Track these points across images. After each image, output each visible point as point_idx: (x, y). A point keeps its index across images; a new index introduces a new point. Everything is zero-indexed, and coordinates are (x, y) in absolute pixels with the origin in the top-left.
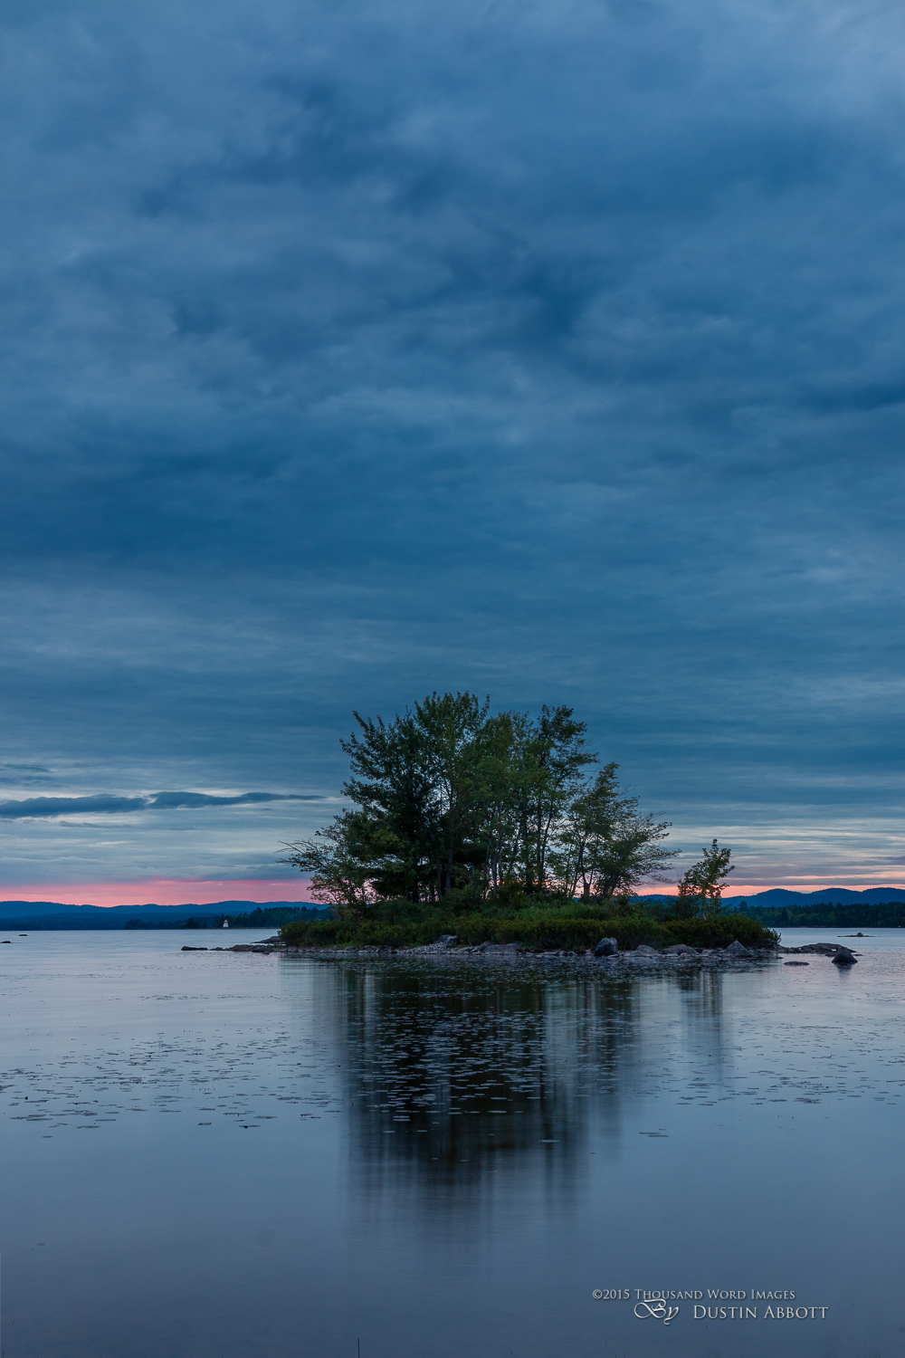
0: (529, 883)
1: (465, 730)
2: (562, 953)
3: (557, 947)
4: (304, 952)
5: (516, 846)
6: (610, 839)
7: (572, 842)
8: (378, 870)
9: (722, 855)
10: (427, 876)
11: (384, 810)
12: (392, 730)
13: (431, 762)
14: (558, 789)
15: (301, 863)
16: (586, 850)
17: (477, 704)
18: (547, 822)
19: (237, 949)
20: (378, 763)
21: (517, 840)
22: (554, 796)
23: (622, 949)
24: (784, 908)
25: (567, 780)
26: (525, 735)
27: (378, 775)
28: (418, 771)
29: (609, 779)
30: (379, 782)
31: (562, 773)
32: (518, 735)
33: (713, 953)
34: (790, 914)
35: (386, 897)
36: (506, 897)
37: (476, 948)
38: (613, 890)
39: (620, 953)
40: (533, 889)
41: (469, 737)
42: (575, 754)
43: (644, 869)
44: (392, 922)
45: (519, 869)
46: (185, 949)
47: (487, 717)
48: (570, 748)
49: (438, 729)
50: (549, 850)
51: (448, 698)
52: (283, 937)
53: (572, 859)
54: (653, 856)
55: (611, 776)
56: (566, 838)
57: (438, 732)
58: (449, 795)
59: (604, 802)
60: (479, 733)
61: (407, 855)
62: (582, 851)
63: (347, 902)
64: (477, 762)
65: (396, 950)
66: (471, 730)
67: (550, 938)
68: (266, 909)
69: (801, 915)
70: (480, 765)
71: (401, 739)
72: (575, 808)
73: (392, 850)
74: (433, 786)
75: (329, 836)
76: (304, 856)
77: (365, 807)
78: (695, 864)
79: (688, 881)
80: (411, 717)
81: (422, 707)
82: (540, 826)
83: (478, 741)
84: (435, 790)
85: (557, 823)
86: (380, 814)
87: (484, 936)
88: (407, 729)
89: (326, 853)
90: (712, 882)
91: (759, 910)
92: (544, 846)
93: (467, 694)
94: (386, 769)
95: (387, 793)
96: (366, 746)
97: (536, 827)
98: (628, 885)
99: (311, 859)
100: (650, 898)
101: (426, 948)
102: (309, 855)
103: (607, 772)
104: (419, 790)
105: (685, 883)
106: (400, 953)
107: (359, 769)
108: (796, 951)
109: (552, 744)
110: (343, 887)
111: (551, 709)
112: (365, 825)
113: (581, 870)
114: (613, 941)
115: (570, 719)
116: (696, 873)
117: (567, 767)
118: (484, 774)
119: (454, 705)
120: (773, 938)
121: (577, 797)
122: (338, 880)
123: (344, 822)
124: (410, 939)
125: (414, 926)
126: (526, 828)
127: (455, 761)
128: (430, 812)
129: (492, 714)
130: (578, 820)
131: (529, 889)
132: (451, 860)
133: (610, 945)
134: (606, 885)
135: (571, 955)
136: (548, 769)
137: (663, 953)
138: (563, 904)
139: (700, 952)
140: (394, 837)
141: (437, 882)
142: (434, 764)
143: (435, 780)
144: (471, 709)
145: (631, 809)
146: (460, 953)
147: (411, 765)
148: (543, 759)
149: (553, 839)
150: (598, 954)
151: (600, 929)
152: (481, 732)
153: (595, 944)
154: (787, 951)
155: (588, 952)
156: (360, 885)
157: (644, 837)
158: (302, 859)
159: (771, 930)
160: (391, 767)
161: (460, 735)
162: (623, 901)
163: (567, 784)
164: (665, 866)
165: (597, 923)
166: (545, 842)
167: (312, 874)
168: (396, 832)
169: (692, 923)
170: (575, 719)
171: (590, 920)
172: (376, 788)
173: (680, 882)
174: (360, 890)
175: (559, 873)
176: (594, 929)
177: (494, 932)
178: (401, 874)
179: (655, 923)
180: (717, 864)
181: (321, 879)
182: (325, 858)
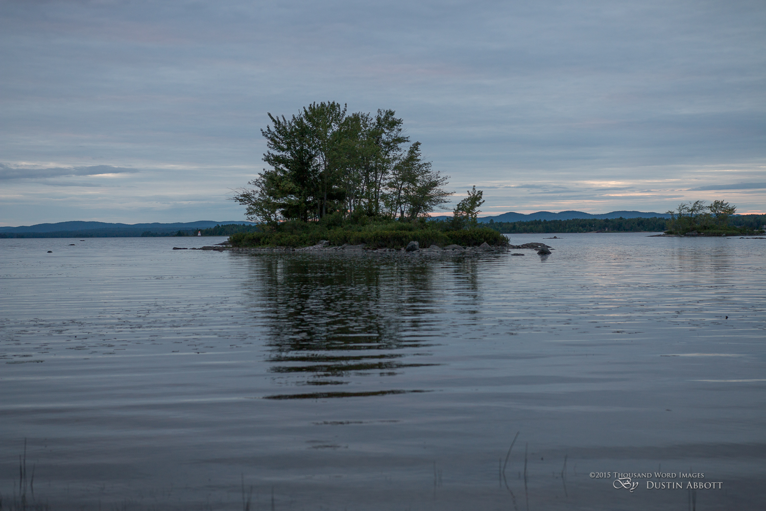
0: (370, 210)
1: (333, 124)
2: (388, 250)
3: (386, 246)
4: (243, 250)
5: (363, 189)
6: (416, 186)
7: (395, 187)
8: (284, 204)
9: (478, 194)
10: (313, 207)
11: (286, 170)
12: (290, 124)
13: (313, 142)
14: (387, 157)
15: (240, 200)
16: (402, 192)
17: (339, 109)
18: (380, 176)
19: (204, 248)
20: (283, 143)
21: (363, 186)
22: (384, 161)
23: (421, 248)
24: (514, 223)
25: (392, 152)
26: (368, 126)
27: (283, 150)
28: (306, 147)
29: (416, 151)
30: (284, 153)
31: (389, 148)
32: (364, 126)
33: (472, 249)
34: (518, 226)
35: (289, 219)
36: (356, 219)
37: (340, 247)
38: (417, 214)
39: (420, 249)
40: (372, 214)
41: (335, 128)
42: (396, 137)
43: (435, 202)
44: (292, 233)
45: (364, 202)
46: (175, 249)
47: (346, 116)
48: (393, 134)
49: (317, 123)
50: (382, 192)
51: (323, 105)
52: (231, 242)
53: (394, 197)
54: (440, 195)
55: (417, 149)
56: (391, 185)
57: (317, 125)
58: (324, 161)
59: (413, 164)
60: (341, 126)
61: (300, 195)
62: (400, 192)
63: (266, 221)
64: (340, 142)
65: (295, 249)
66: (337, 123)
67: (382, 242)
68: (222, 226)
69: (523, 226)
70: (341, 144)
71: (296, 129)
72: (396, 168)
73: (292, 192)
74: (315, 156)
75: (256, 184)
76: (241, 196)
77: (276, 168)
78: (463, 200)
79: (459, 209)
80: (302, 116)
81: (307, 110)
82: (376, 178)
83: (340, 130)
84: (316, 158)
85: (386, 177)
86: (284, 172)
87: (345, 240)
88: (299, 122)
89: (254, 194)
90: (472, 210)
91: (500, 224)
92: (379, 190)
93: (334, 103)
94: (288, 146)
95: (288, 160)
96: (276, 133)
97: (374, 179)
98: (426, 211)
99: (245, 198)
100: (438, 218)
101: (311, 248)
102: (244, 196)
103: (414, 147)
104: (306, 158)
105: (457, 210)
106: (297, 250)
107: (272, 146)
108: (518, 247)
109: (383, 131)
110: (264, 213)
111: (382, 111)
112: (276, 178)
113: (400, 203)
114: (416, 243)
115: (393, 117)
116: (463, 204)
117: (392, 144)
118: (344, 149)
119: (326, 109)
120: (505, 240)
121: (397, 162)
122: (261, 210)
123: (264, 176)
124: (303, 243)
125: (305, 235)
126: (369, 180)
127: (327, 142)
128: (313, 171)
129: (349, 114)
130: (398, 174)
131: (370, 214)
132: (325, 198)
133: (415, 245)
134: (414, 212)
135: (393, 251)
136: (381, 146)
137: (445, 250)
138: (388, 222)
139: (465, 248)
140: (292, 185)
141: (318, 211)
142: (315, 143)
143: (316, 153)
144: (336, 111)
145: (427, 169)
146: (331, 250)
147: (302, 144)
148: (378, 140)
149: (383, 186)
150: (408, 250)
151: (409, 236)
152: (342, 125)
153: (406, 245)
154: (514, 247)
155: (403, 249)
156: (273, 212)
157: (435, 184)
158: (240, 198)
159: (505, 235)
160: (290, 146)
161: (330, 126)
162: (422, 220)
163: (391, 154)
164: (446, 200)
165: (407, 233)
166: (379, 187)
167: (247, 206)
168: (294, 183)
169: (461, 233)
170: (396, 117)
171: (403, 232)
172: (282, 157)
173: (454, 209)
174: (274, 215)
175: (387, 205)
176: (406, 237)
177: (349, 239)
178: (297, 206)
179: (440, 233)
180: (475, 199)
181: (252, 209)
182: (253, 197)
